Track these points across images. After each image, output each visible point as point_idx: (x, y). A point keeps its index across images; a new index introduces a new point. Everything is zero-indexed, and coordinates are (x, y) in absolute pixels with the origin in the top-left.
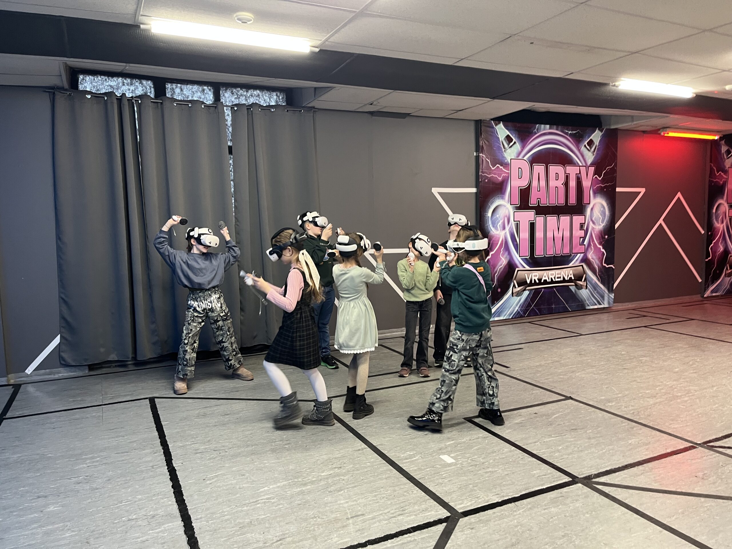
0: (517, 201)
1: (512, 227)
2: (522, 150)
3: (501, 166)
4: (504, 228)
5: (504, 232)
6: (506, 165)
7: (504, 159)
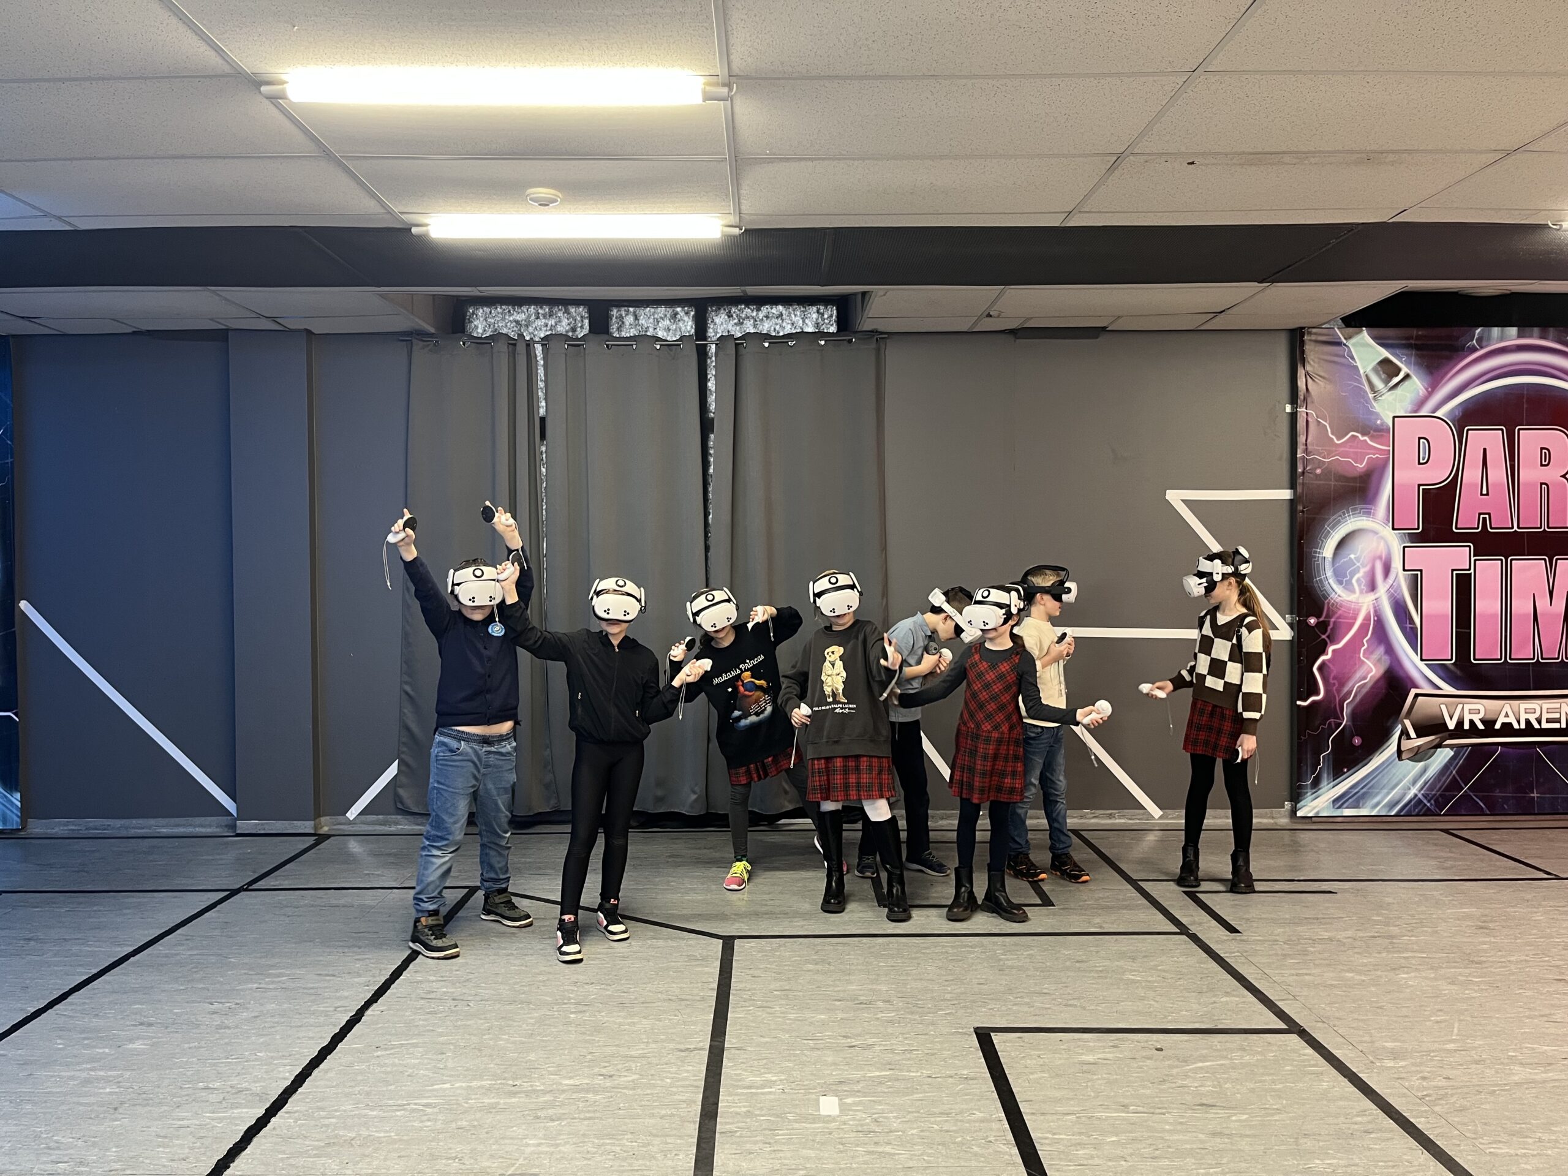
0: (1414, 519)
1: (1399, 586)
2: (1429, 395)
3: (1363, 434)
4: (1372, 587)
5: (1371, 597)
6: (1379, 432)
7: (1373, 417)
